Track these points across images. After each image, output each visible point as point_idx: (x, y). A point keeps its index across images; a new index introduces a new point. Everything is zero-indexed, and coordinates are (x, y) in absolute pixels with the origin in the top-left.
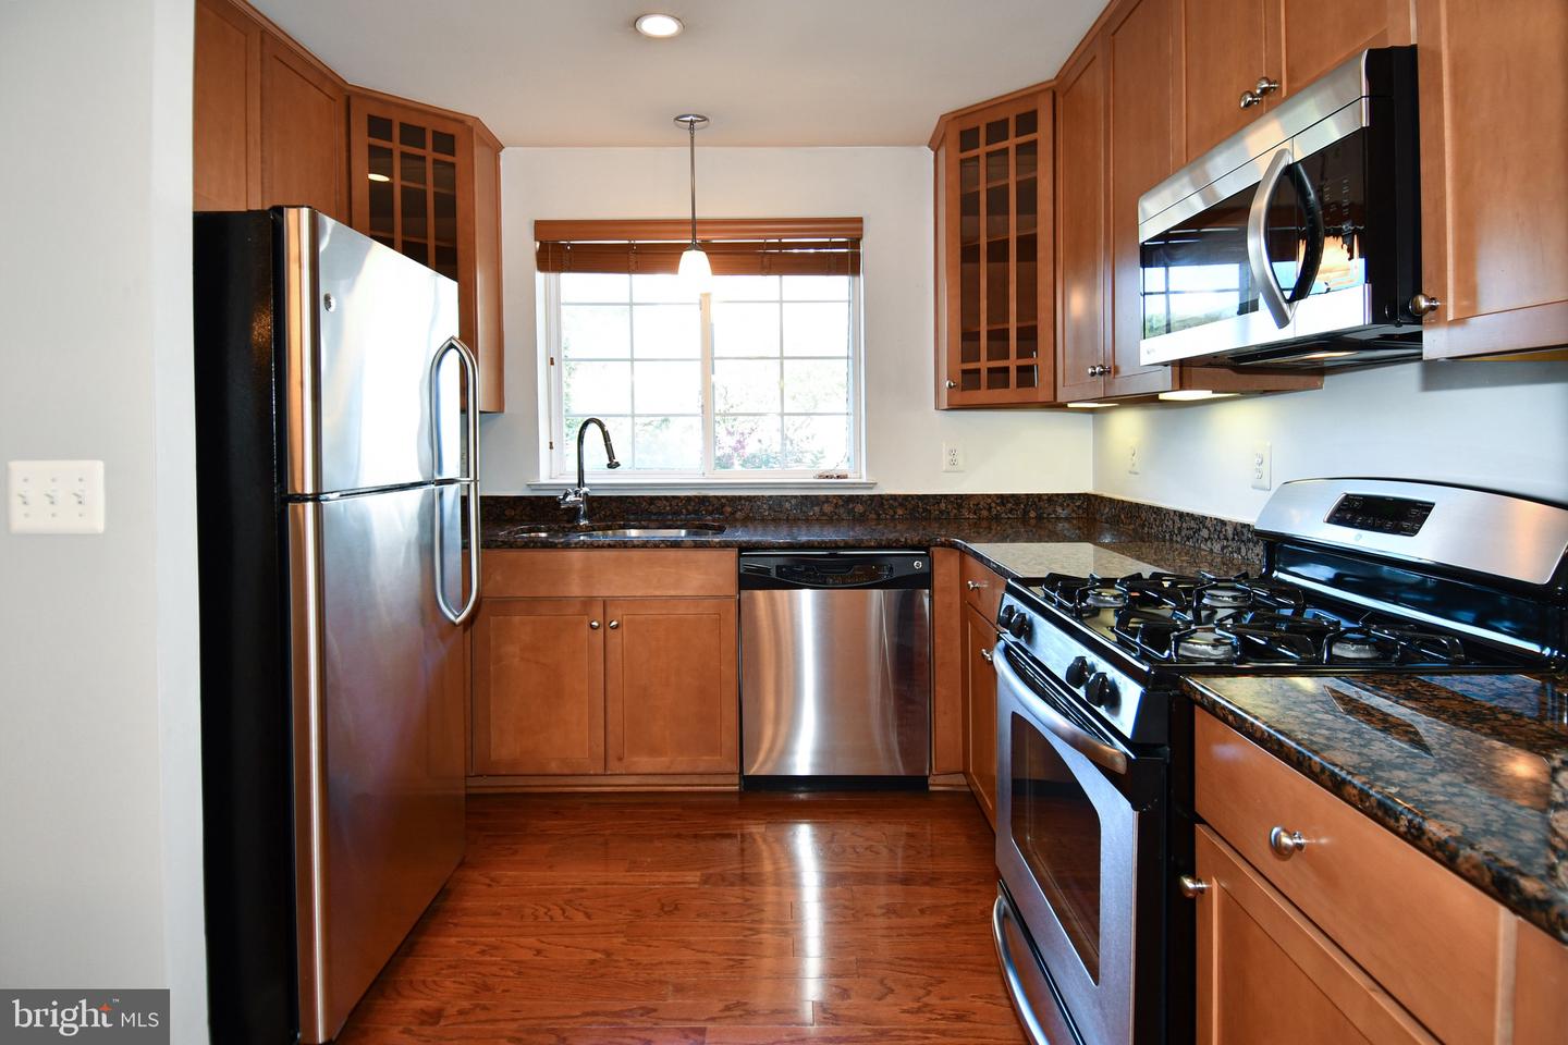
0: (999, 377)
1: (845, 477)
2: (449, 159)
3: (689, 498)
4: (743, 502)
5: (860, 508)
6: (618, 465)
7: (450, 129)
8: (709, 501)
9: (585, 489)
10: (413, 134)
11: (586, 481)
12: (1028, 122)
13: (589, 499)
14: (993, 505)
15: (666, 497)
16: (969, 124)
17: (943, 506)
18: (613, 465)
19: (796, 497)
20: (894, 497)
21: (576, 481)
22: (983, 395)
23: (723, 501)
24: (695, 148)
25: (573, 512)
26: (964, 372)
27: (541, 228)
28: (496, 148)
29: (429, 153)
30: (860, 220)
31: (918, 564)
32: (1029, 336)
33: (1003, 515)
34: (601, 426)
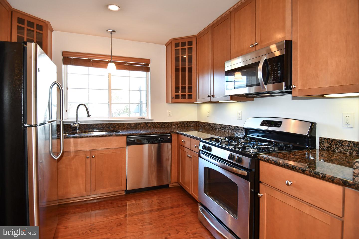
0: (184, 97)
1: (145, 118)
2: (41, 32)
3: (107, 124)
4: (121, 124)
5: (149, 125)
6: (90, 116)
7: (41, 24)
8: (112, 125)
9: (79, 122)
10: (31, 24)
11: (79, 120)
12: (190, 43)
13: (79, 125)
14: (178, 124)
15: (100, 124)
16: (177, 42)
17: (168, 124)
18: (89, 116)
19: (134, 123)
20: (157, 123)
21: (76, 120)
22: (180, 100)
23: (116, 124)
24: (112, 38)
25: (75, 129)
26: (176, 95)
27: (64, 53)
28: (52, 30)
29: (35, 29)
30: (150, 60)
31: (169, 137)
32: (190, 88)
33: (180, 126)
34: (85, 106)
